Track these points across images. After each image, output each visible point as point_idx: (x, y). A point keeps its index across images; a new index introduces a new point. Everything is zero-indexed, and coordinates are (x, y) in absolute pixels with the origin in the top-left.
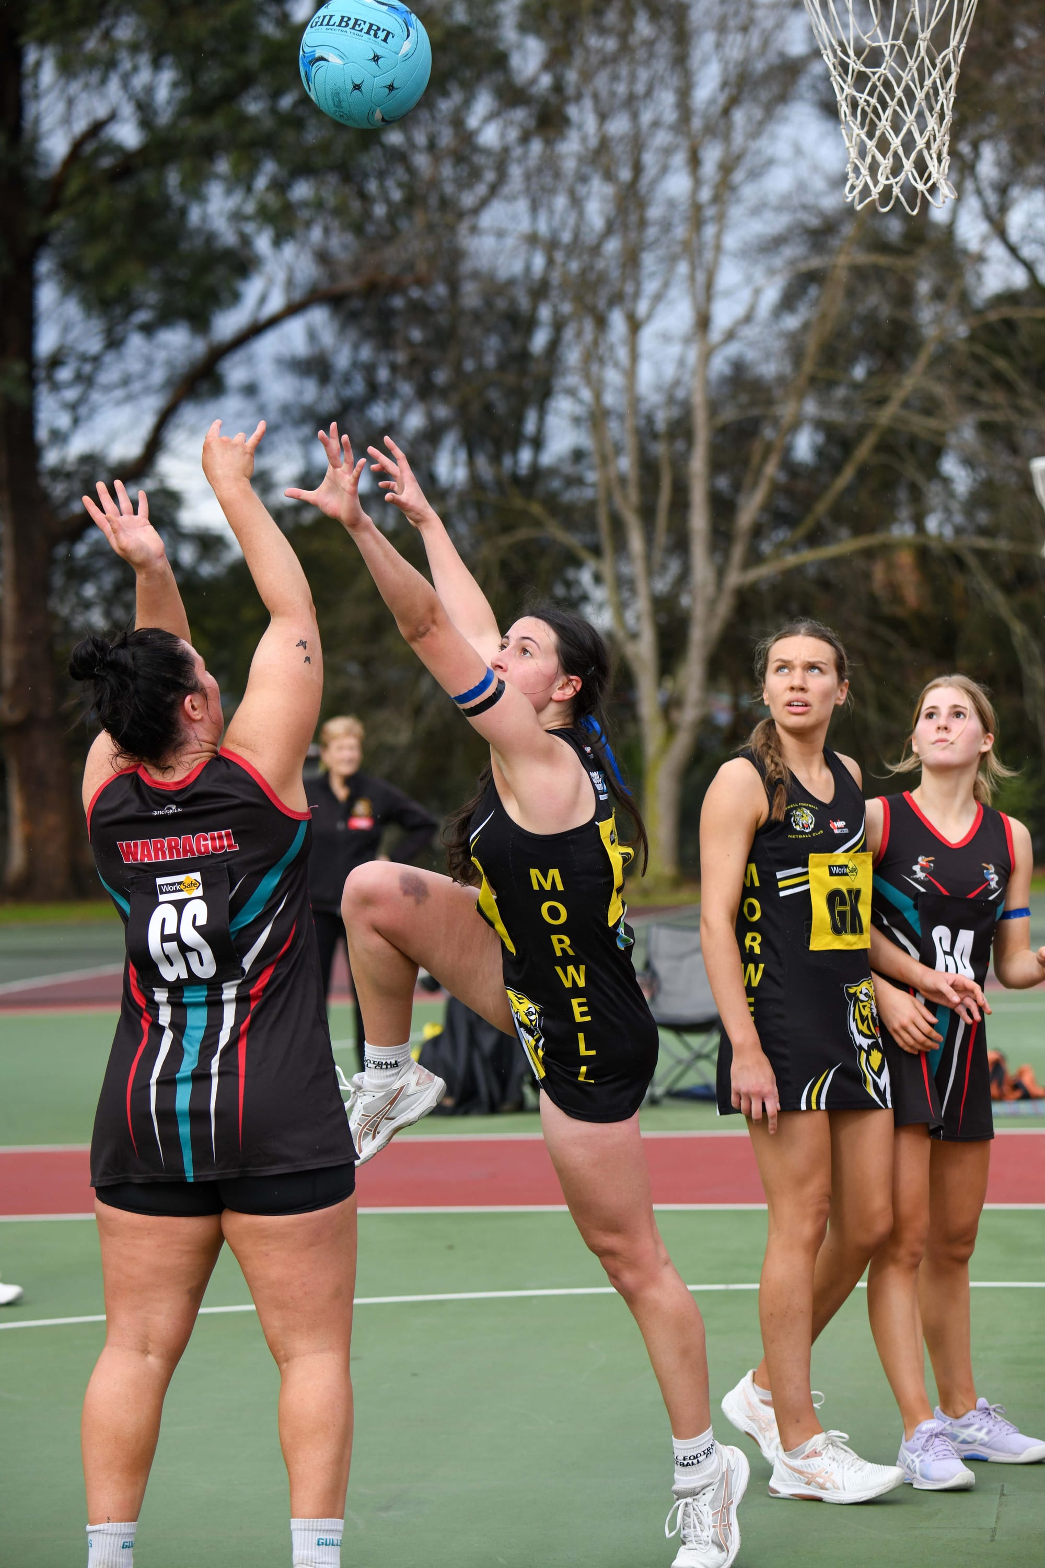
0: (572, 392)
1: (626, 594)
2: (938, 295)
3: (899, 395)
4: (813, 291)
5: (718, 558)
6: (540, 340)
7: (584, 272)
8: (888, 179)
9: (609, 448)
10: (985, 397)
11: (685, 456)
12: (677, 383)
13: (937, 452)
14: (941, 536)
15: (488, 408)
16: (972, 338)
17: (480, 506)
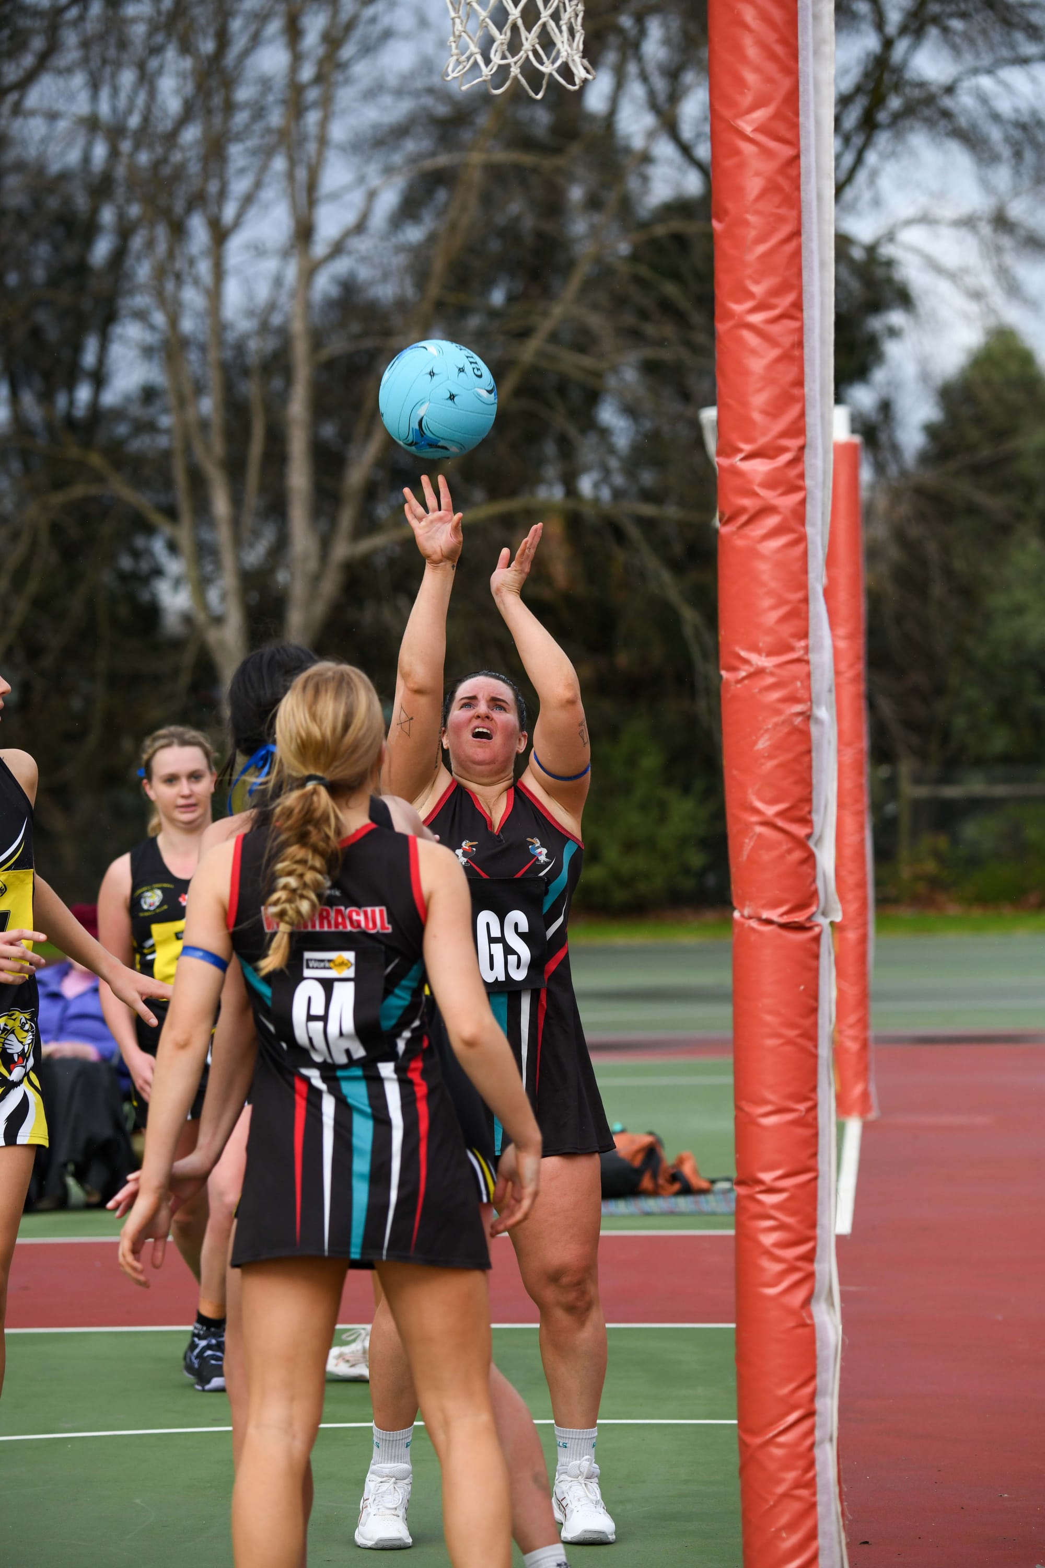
0: (141, 316)
1: (209, 568)
2: (594, 203)
3: (546, 326)
4: (441, 195)
5: (323, 525)
6: (102, 249)
7: (157, 165)
8: (504, 57)
9: (188, 388)
10: (650, 329)
11: (284, 397)
12: (272, 306)
13: (593, 397)
14: (597, 500)
15: (36, 333)
16: (635, 257)
17: (25, 455)
